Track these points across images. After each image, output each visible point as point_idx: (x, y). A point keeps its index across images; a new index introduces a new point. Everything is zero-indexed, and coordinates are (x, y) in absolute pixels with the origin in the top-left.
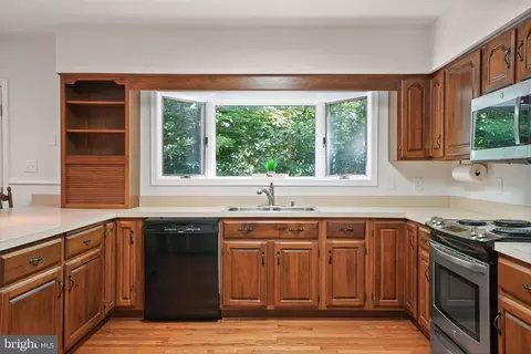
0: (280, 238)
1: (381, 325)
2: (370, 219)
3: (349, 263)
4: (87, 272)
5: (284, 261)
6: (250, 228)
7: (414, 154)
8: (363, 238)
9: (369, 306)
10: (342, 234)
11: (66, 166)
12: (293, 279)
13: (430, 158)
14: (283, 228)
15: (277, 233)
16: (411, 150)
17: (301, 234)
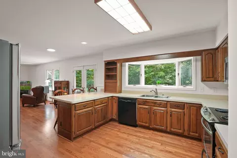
0: (154, 106)
1: (190, 141)
2: (187, 103)
3: (178, 117)
4: (102, 109)
5: (155, 113)
6: (145, 102)
7: (208, 79)
8: (184, 109)
9: (186, 133)
10: (175, 107)
11: (105, 83)
12: (158, 119)
13: (218, 81)
14: (155, 103)
15: (153, 104)
16: (208, 78)
17: (161, 106)
